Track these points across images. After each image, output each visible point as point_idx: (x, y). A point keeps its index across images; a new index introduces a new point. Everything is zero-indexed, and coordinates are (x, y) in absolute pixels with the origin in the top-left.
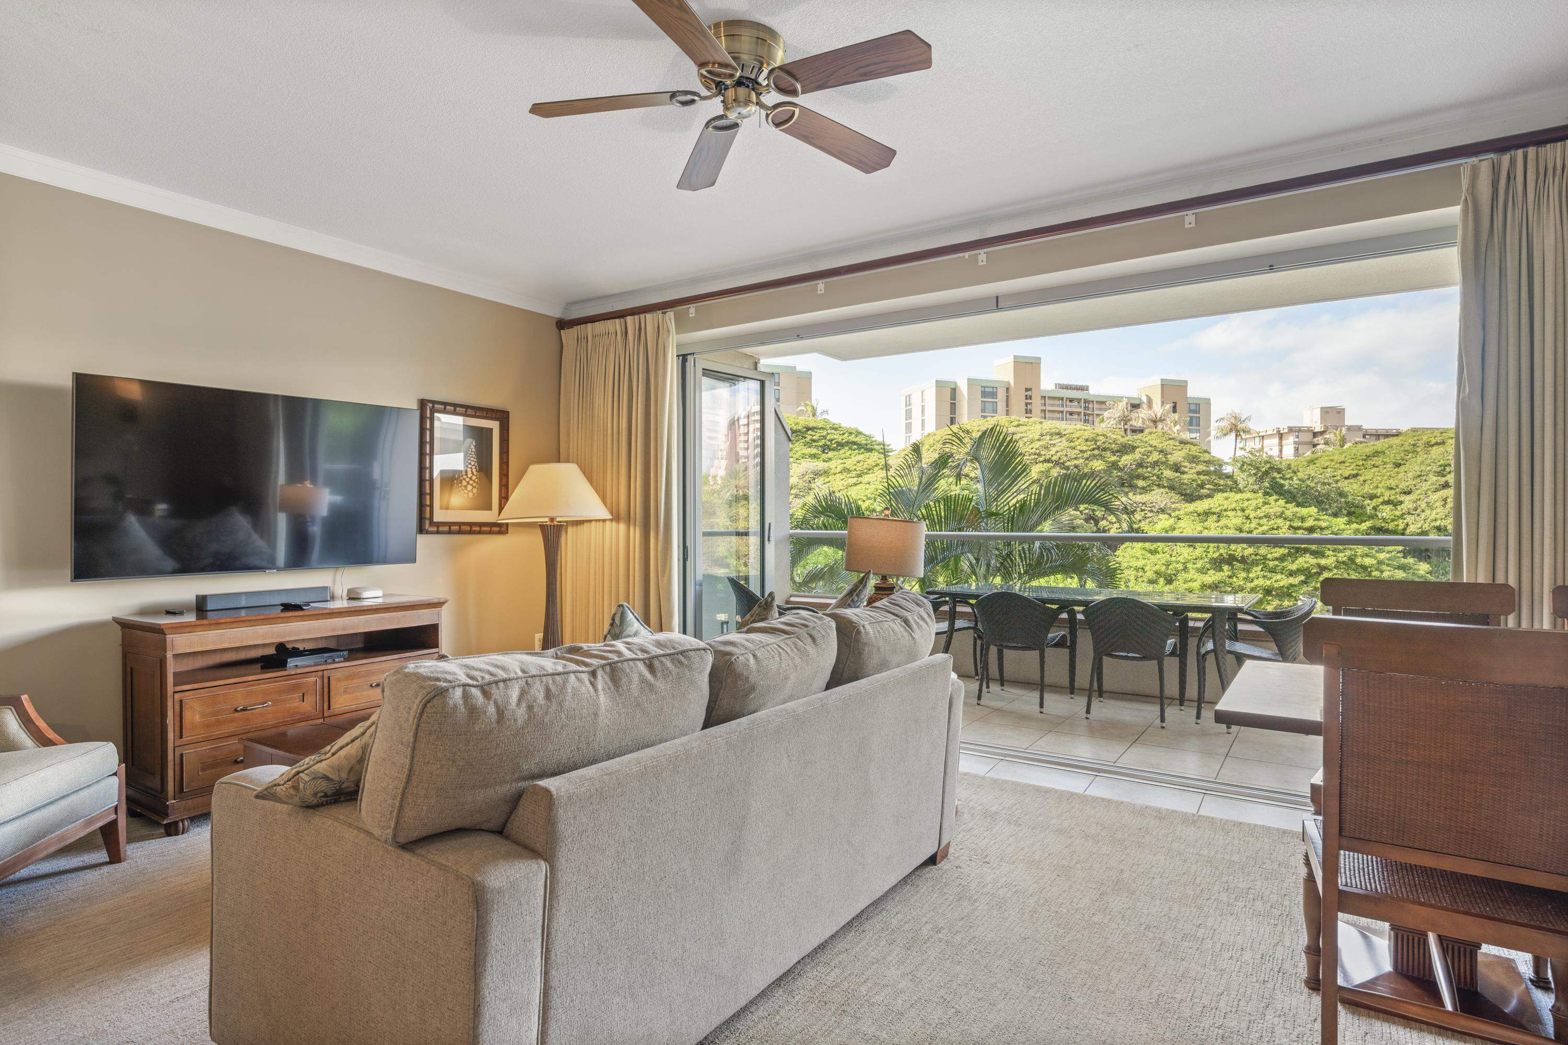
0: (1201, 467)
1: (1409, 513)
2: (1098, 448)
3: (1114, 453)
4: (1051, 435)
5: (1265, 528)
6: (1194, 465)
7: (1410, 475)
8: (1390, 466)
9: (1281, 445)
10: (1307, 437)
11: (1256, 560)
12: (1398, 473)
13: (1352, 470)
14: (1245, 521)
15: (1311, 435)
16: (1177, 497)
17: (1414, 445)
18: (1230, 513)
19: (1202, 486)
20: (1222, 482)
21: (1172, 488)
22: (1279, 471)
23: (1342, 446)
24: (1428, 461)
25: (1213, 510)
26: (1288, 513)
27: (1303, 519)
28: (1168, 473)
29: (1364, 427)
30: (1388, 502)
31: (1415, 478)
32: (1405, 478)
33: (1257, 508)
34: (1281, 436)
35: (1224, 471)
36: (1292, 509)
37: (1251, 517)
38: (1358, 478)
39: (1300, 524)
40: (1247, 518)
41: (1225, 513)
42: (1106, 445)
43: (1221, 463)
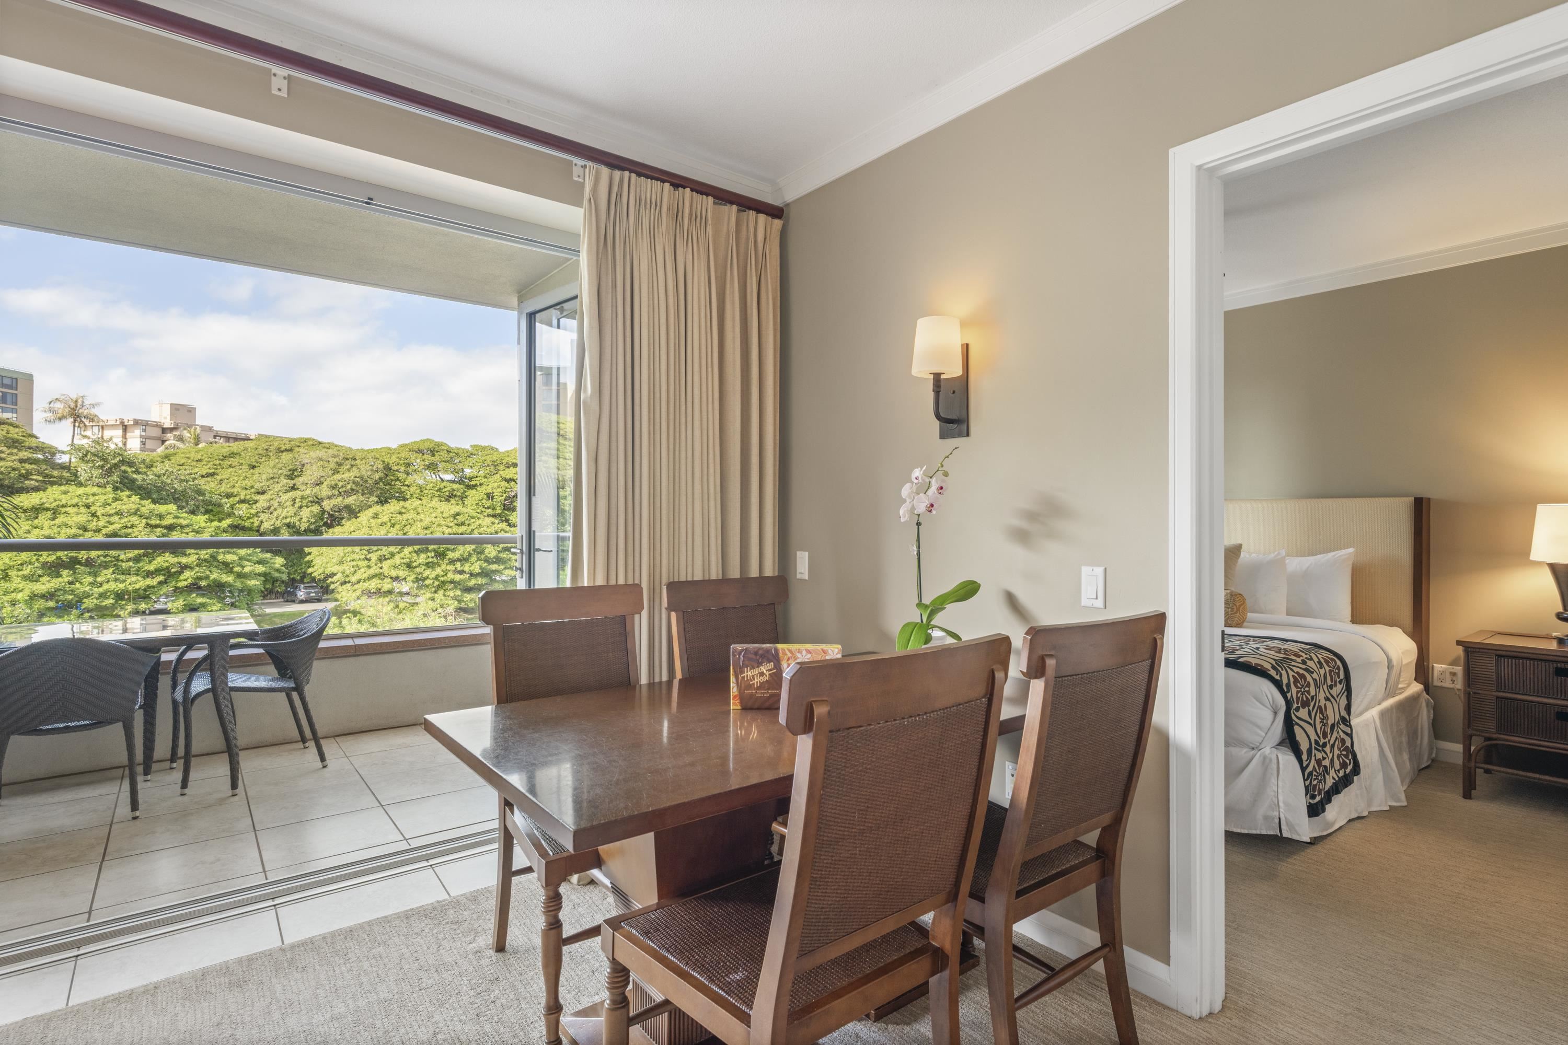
0: (26, 454)
1: (263, 512)
5: (116, 526)
6: (15, 451)
7: (264, 477)
8: (245, 467)
9: (125, 438)
10: (157, 432)
11: (106, 562)
12: (253, 474)
13: (209, 469)
14: (90, 518)
15: (160, 431)
17: (266, 449)
18: (71, 510)
19: (26, 476)
20: (55, 473)
22: (131, 464)
23: (197, 444)
24: (280, 465)
25: (47, 505)
26: (144, 510)
27: (161, 517)
29: (215, 429)
30: (244, 501)
31: (268, 480)
32: (259, 478)
33: (106, 504)
34: (124, 428)
35: (60, 461)
36: (148, 506)
37: (99, 514)
38: (216, 476)
39: (158, 522)
40: (93, 515)
41: (63, 510)
43: (53, 452)
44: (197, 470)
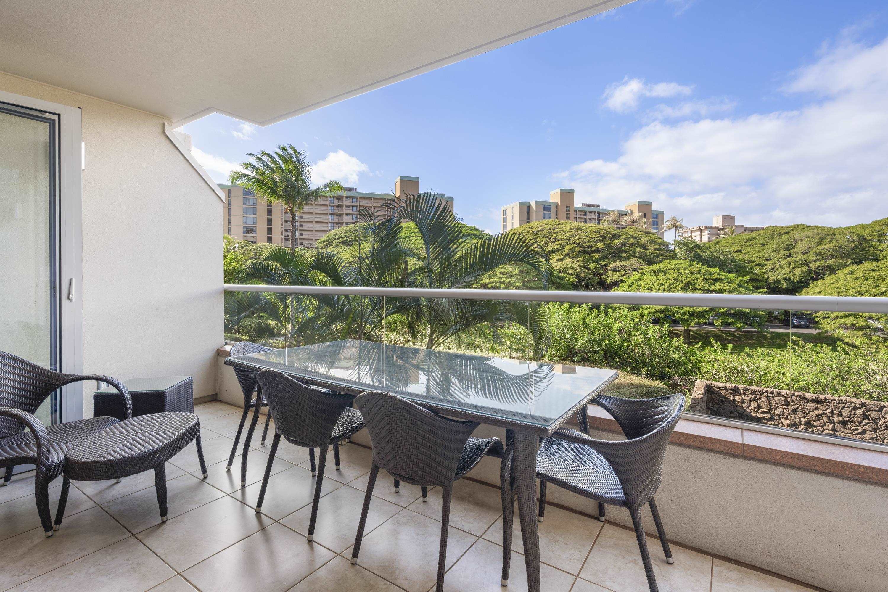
0: (657, 246)
1: (770, 271)
2: (601, 236)
3: (610, 239)
4: (576, 229)
5: (690, 279)
6: (654, 245)
7: (770, 250)
8: (759, 245)
9: (701, 236)
10: (714, 231)
12: (763, 249)
13: (739, 247)
14: (679, 275)
15: (717, 230)
16: (643, 262)
17: (772, 234)
18: (671, 271)
19: (658, 256)
20: (668, 254)
21: (640, 258)
22: (700, 248)
23: (733, 235)
24: (780, 243)
25: (662, 269)
26: (703, 271)
27: (711, 274)
28: (638, 250)
29: (745, 226)
30: (759, 265)
31: (773, 252)
32: (768, 251)
33: (686, 268)
34: (701, 231)
35: (670, 249)
36: (705, 268)
37: (683, 273)
38: (742, 252)
39: (710, 277)
40: (681, 274)
41: (668, 271)
42: (605, 235)
43: (667, 244)
44: (732, 249)
